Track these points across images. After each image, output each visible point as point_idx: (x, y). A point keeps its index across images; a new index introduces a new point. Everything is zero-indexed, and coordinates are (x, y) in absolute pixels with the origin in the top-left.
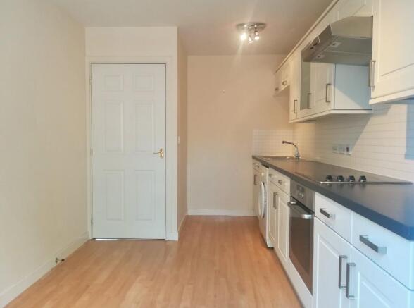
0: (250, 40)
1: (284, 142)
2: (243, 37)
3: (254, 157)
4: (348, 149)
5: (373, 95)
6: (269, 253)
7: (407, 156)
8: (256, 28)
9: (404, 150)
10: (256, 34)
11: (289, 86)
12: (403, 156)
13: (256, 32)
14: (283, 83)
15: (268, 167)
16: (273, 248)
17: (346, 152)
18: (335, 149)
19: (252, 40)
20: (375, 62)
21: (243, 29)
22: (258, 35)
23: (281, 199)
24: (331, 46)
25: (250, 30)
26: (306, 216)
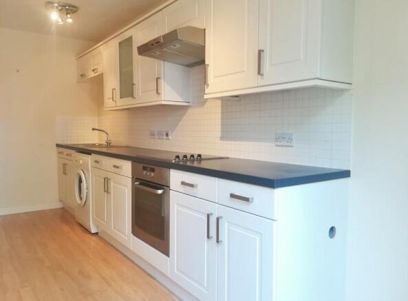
0: (60, 20)
1: (93, 129)
2: (55, 16)
3: (58, 146)
4: (167, 135)
5: (207, 91)
6: (94, 238)
7: (222, 138)
8: (67, 9)
9: (219, 134)
10: (68, 15)
11: (102, 74)
12: (219, 139)
13: (67, 13)
14: (93, 70)
15: (90, 154)
16: (97, 233)
17: (165, 137)
18: (154, 135)
19: (62, 21)
20: (208, 65)
21: (53, 7)
22: (71, 18)
23: (114, 182)
24: (172, 47)
25: (60, 10)
26: (160, 192)
